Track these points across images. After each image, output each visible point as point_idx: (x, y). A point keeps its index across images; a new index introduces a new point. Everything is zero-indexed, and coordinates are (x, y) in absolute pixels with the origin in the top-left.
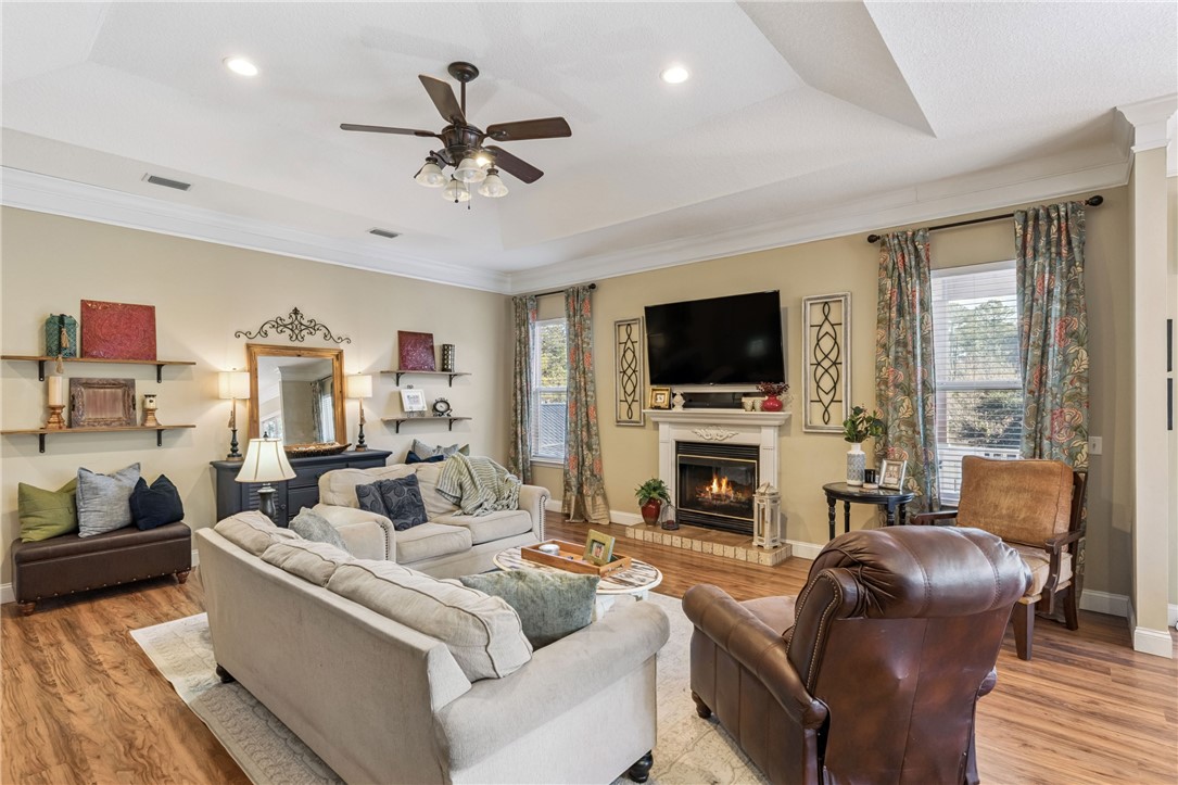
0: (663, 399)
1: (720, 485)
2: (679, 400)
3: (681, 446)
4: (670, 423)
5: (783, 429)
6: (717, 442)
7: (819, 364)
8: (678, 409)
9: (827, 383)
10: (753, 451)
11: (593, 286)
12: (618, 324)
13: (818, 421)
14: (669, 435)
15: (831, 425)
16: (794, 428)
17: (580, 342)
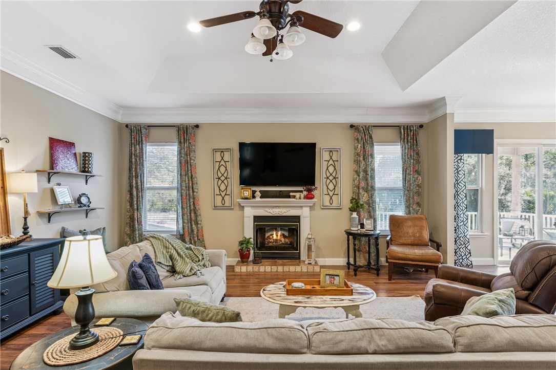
0: (247, 193)
1: (277, 236)
2: (258, 194)
3: (257, 218)
4: (252, 206)
5: (312, 208)
6: (278, 215)
7: (328, 178)
8: (258, 199)
9: (331, 187)
10: (297, 218)
11: (197, 126)
12: (215, 150)
13: (327, 203)
14: (250, 213)
15: (333, 205)
16: (317, 207)
17: (189, 159)
